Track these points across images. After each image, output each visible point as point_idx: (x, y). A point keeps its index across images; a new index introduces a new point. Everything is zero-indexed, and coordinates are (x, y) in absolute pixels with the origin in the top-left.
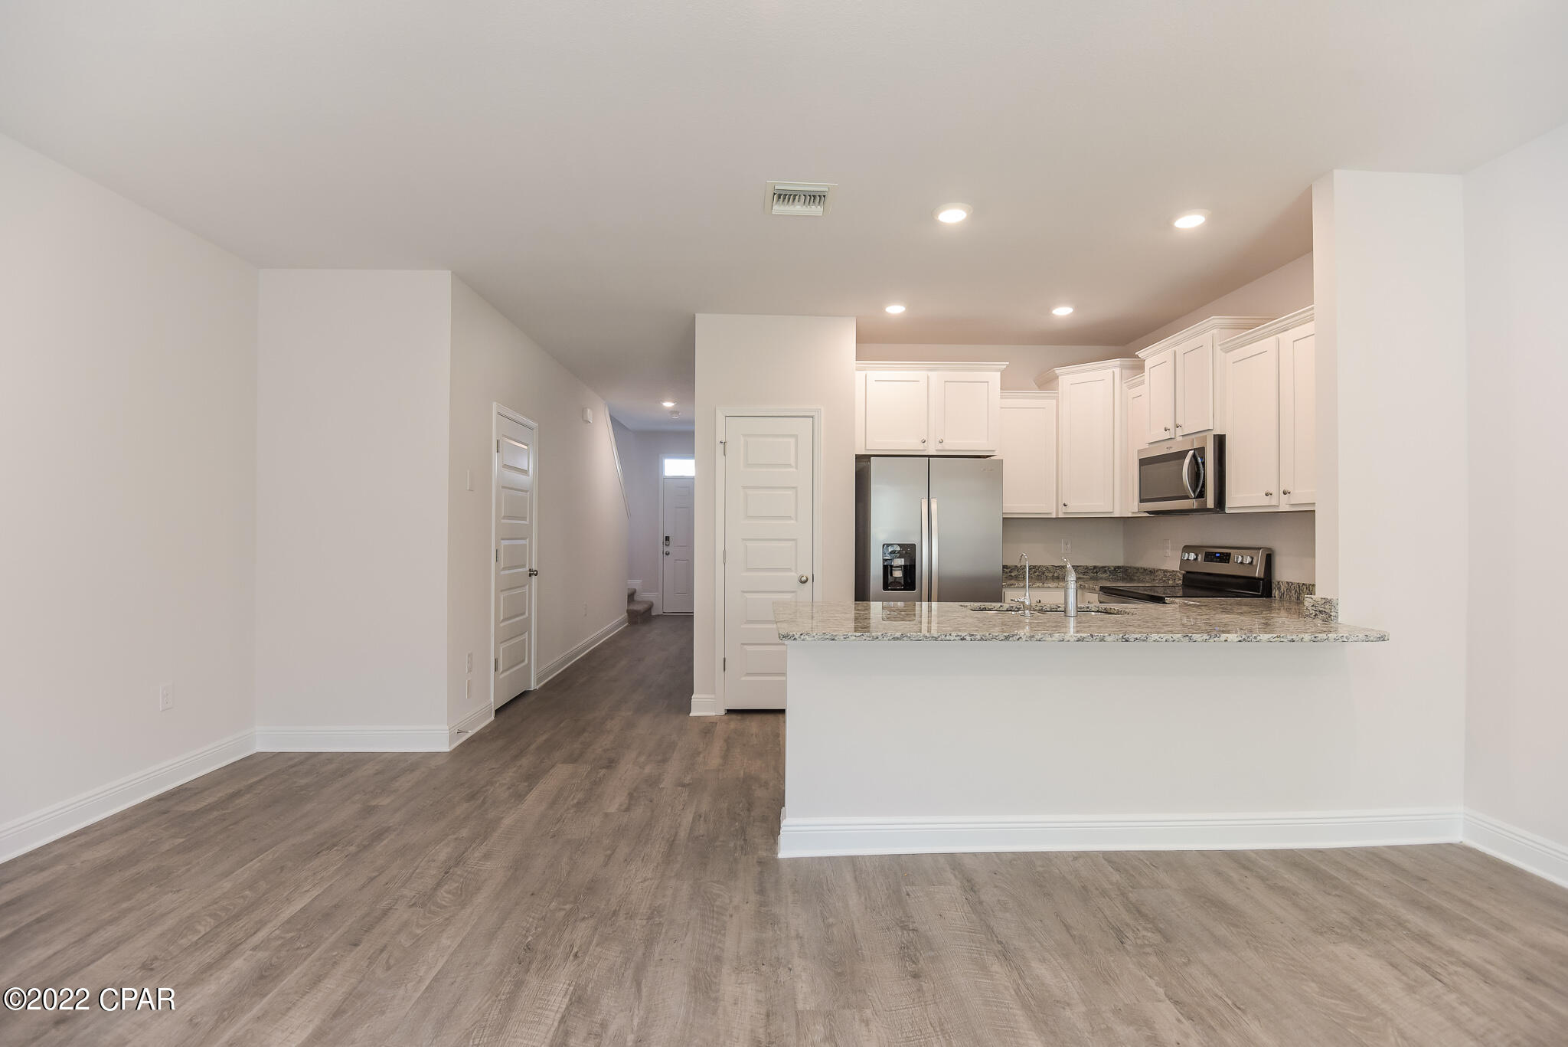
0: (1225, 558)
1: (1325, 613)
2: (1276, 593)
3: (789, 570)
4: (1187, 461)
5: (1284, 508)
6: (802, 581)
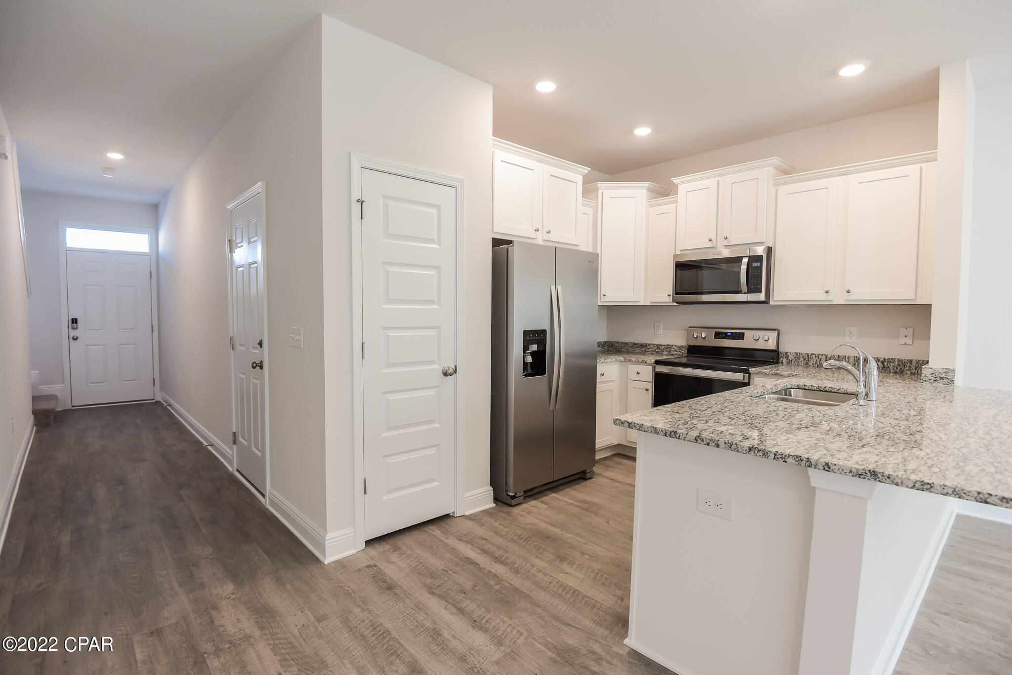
0: (741, 336)
4: (742, 265)
6: (445, 374)
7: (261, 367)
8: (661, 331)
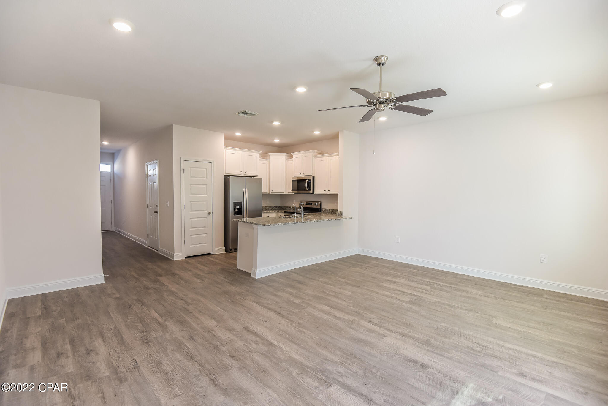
0: (311, 204)
1: (341, 214)
2: (322, 211)
3: (205, 211)
4: (307, 182)
5: (328, 193)
6: (209, 214)
7: (157, 213)
8: (294, 202)
